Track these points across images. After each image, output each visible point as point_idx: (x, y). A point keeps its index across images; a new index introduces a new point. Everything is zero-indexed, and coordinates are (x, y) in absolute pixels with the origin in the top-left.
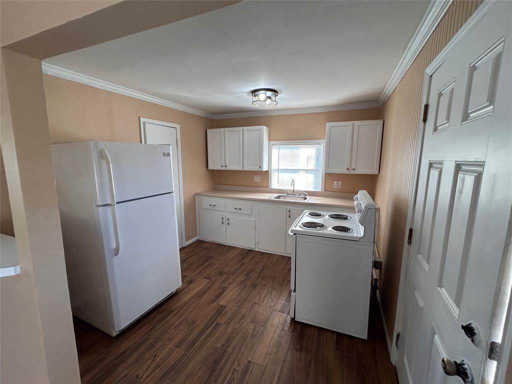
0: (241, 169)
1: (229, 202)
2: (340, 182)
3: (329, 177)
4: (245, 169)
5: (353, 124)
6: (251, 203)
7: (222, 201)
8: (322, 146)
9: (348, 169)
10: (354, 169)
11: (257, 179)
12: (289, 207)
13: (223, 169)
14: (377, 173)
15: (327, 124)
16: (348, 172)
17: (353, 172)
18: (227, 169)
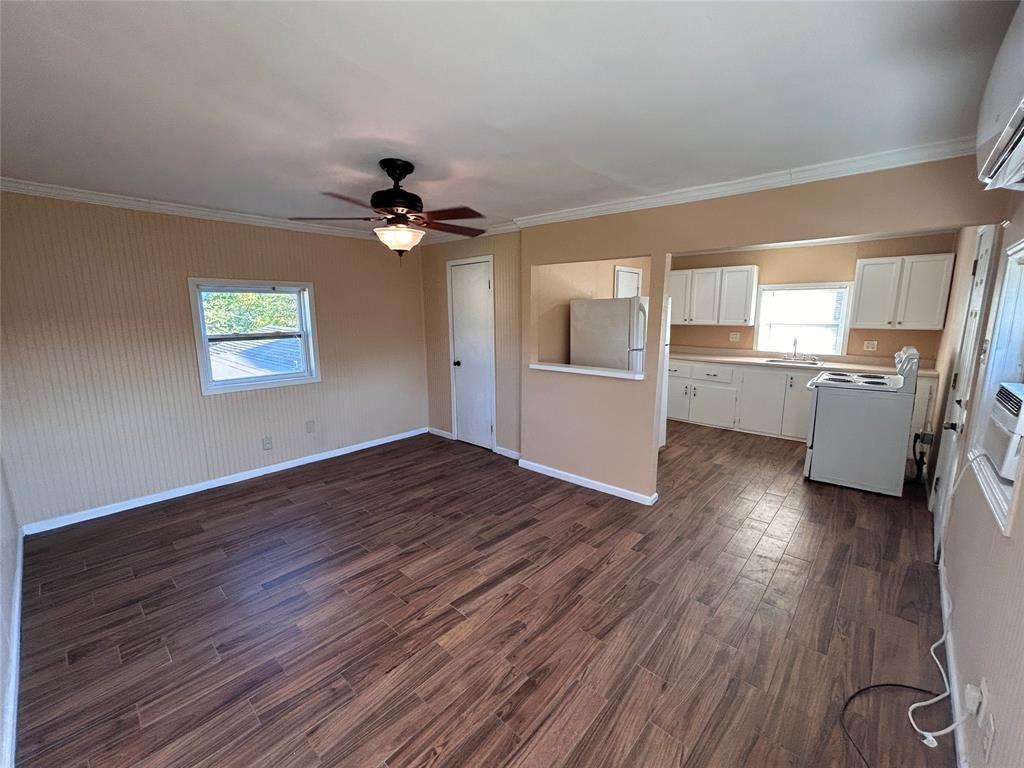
0: (714, 323)
1: (697, 365)
2: (876, 343)
3: (857, 335)
4: (721, 323)
5: (903, 261)
6: (730, 368)
7: (689, 364)
8: (848, 291)
9: (890, 323)
10: (900, 323)
11: (735, 337)
12: (791, 374)
13: (686, 323)
14: (940, 327)
15: (858, 261)
16: (889, 327)
17: (898, 327)
18: (692, 323)
